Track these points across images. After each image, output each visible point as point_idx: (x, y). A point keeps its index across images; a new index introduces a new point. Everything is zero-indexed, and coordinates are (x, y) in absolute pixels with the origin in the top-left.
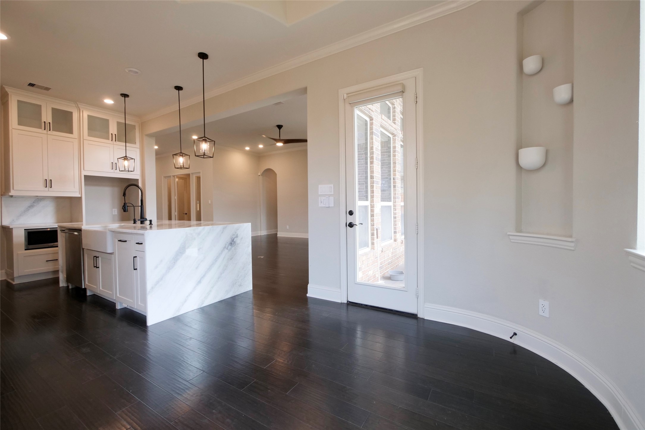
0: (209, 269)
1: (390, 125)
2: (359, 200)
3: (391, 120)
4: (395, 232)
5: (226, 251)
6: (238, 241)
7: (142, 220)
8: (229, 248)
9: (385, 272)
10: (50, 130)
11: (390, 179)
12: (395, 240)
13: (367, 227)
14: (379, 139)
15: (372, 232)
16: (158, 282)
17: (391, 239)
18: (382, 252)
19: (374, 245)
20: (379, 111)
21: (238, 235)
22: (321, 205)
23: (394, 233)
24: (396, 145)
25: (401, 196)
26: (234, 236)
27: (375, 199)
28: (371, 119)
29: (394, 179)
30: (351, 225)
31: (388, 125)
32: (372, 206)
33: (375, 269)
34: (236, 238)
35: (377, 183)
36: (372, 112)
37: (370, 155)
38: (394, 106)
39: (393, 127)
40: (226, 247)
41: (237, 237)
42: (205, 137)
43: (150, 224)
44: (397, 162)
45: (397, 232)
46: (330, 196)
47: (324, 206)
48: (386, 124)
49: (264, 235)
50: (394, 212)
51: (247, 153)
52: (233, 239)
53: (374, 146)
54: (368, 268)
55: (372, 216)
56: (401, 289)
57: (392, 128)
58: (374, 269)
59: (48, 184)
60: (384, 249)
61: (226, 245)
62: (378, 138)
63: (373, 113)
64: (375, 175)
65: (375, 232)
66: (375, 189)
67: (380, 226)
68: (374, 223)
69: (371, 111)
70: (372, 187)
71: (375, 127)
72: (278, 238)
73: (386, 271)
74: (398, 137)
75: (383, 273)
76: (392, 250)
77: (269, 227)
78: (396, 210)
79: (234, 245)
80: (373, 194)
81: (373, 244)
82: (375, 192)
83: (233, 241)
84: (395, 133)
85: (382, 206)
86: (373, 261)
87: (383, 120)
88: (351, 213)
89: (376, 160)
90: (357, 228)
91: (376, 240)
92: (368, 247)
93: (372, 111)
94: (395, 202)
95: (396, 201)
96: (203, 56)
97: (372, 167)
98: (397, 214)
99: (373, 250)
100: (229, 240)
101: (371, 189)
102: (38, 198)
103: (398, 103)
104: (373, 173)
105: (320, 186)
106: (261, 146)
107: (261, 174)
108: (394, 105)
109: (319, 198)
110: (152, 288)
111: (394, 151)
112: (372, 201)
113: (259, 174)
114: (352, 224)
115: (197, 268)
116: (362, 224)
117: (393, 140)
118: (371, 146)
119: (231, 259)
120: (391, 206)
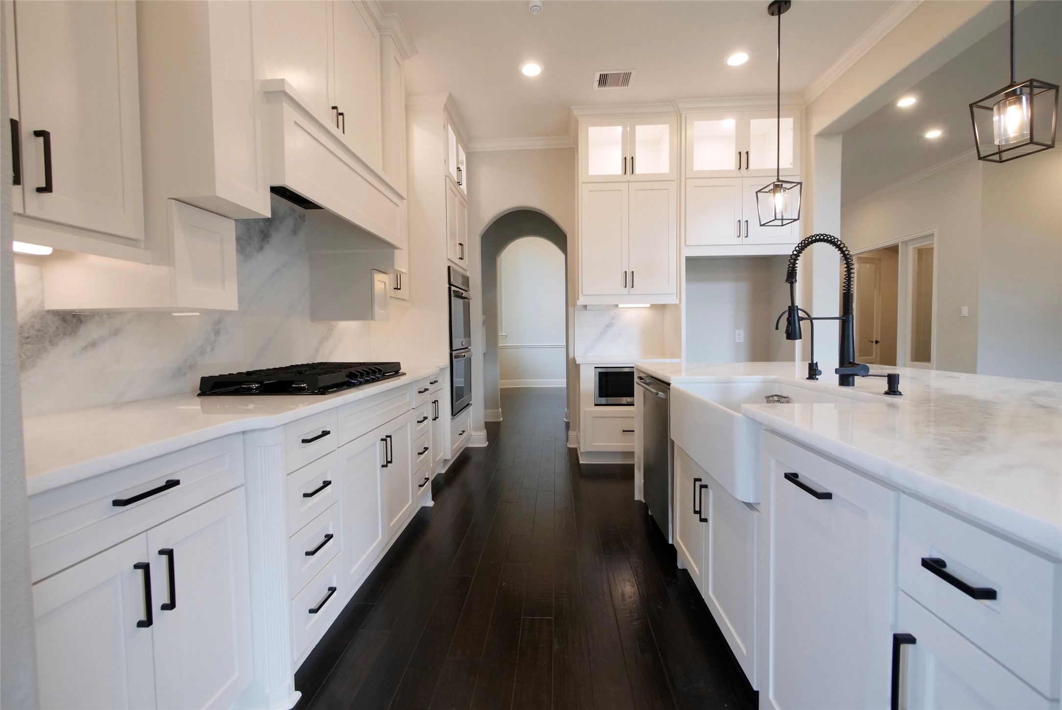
7: (847, 371)
10: (633, 173)
43: (886, 393)
59: (629, 280)
102: (618, 311)
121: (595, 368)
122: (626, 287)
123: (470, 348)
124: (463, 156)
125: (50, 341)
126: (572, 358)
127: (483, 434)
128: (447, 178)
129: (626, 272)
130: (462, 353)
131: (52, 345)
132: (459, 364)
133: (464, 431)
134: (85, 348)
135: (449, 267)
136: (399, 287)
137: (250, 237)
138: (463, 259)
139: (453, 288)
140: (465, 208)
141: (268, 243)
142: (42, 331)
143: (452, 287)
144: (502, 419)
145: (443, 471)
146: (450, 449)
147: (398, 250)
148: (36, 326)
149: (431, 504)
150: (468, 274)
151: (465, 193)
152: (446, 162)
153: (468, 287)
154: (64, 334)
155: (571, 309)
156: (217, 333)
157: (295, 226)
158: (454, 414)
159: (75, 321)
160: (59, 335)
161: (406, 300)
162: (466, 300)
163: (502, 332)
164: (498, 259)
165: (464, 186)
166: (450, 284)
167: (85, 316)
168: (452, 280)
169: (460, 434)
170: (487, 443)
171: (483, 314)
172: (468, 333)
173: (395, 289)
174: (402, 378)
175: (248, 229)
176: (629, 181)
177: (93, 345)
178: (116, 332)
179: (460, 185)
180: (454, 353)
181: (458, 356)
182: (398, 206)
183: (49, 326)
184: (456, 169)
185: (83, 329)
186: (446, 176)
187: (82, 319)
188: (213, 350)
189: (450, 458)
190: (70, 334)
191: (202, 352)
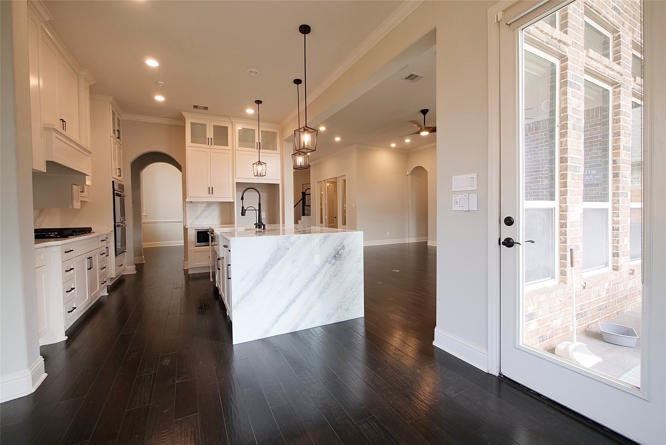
0: (306, 286)
1: (607, 67)
2: (526, 200)
3: (609, 59)
4: (616, 255)
5: (328, 265)
6: (344, 253)
8: (332, 262)
9: (591, 322)
10: (212, 145)
11: (607, 163)
12: (616, 268)
13: (552, 245)
14: (582, 93)
15: (562, 253)
16: (244, 297)
17: (607, 265)
18: (584, 287)
19: (566, 275)
20: (582, 43)
21: (345, 246)
22: (456, 208)
23: (613, 256)
24: (621, 102)
25: (631, 193)
26: (339, 248)
27: (569, 197)
28: (563, 59)
29: (614, 162)
30: (509, 243)
31: (603, 67)
32: (563, 210)
33: (568, 316)
34: (341, 250)
35: (576, 169)
36: (565, 46)
37: (561, 121)
38: (616, 35)
39: (613, 70)
40: (329, 261)
41: (343, 248)
42: (306, 127)
43: (263, 229)
44: (622, 132)
45: (620, 254)
46: (470, 192)
47: (461, 209)
48: (598, 65)
49: (413, 243)
50: (613, 220)
51: (394, 150)
52: (337, 251)
53: (569, 105)
54: (550, 315)
55: (563, 225)
56: (627, 391)
57: (612, 73)
58: (566, 317)
59: (211, 191)
60: (588, 284)
61: (328, 258)
62: (579, 92)
63: (567, 49)
64: (569, 155)
65: (569, 254)
66: (569, 179)
67: (581, 244)
68: (566, 238)
69: (562, 45)
70: (564, 176)
71: (572, 73)
72: (428, 248)
73: (593, 321)
74: (627, 88)
75: (585, 325)
76: (607, 285)
77: (418, 234)
78: (618, 216)
79: (339, 258)
80: (566, 189)
81: (563, 273)
82: (568, 184)
83: (338, 253)
84: (619, 79)
85: (584, 209)
86: (561, 303)
87: (592, 58)
88: (509, 221)
89: (574, 129)
90: (522, 249)
91: (568, 269)
92: (553, 277)
93: (565, 44)
94: (615, 203)
95: (619, 200)
96: (305, 29)
97: (564, 143)
98: (620, 223)
99: (563, 284)
100: (333, 253)
101: (561, 181)
102: (208, 204)
103: (627, 27)
104: (567, 152)
105: (454, 177)
106: (408, 141)
107: (410, 173)
108: (618, 32)
109: (453, 196)
110: (238, 302)
111: (617, 114)
112: (563, 201)
113: (408, 173)
114: (511, 241)
115: (290, 284)
116: (533, 242)
117: (614, 95)
118: (563, 106)
119: (335, 276)
120: (607, 210)
121: (195, 230)
122: (209, 194)
123: (125, 221)
127: (133, 267)
128: (112, 137)
129: (209, 187)
130: (121, 224)
132: (119, 230)
133: (122, 265)
135: (113, 182)
136: (83, 191)
138: (120, 176)
140: (121, 149)
143: (115, 191)
144: (145, 262)
145: (110, 284)
146: (115, 272)
147: (88, 176)
150: (124, 184)
151: (121, 141)
153: (124, 190)
155: (184, 202)
158: (116, 255)
161: (86, 197)
162: (123, 197)
163: (144, 214)
164: (141, 173)
165: (120, 138)
168: (115, 188)
169: (120, 266)
170: (136, 272)
171: (132, 204)
172: (123, 214)
173: (81, 192)
174: (90, 236)
176: (210, 148)
179: (118, 138)
180: (116, 224)
181: (119, 226)
182: (89, 157)
189: (115, 277)
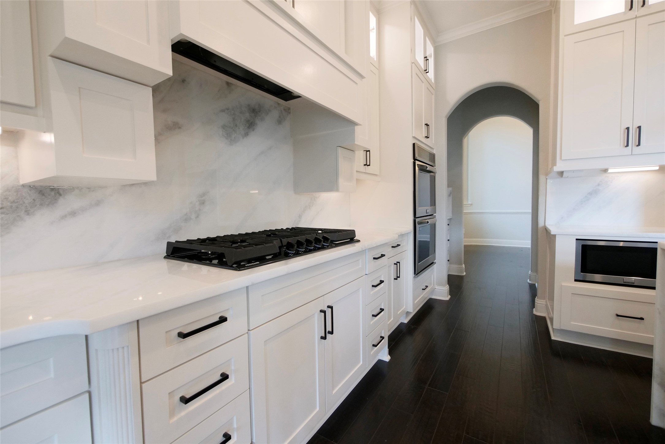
10: (644, 5)
59: (632, 137)
102: (606, 177)
121: (577, 239)
122: (627, 145)
123: (435, 214)
124: (430, 50)
125: (26, 211)
126: (543, 227)
127: (446, 288)
128: (413, 64)
129: (628, 129)
130: (426, 220)
131: (28, 214)
133: (427, 286)
134: (64, 217)
135: (414, 144)
136: (368, 164)
137: (236, 126)
138: (429, 138)
139: (417, 162)
140: (433, 95)
141: (253, 131)
142: (17, 202)
144: (465, 273)
145: (406, 321)
146: (412, 303)
147: (359, 126)
148: (10, 198)
149: (387, 358)
150: (434, 152)
151: (433, 81)
152: (413, 50)
153: (434, 162)
154: (41, 205)
155: (542, 178)
156: (202, 203)
157: (280, 117)
158: (417, 272)
159: (53, 193)
160: (36, 206)
161: (377, 175)
162: (432, 174)
163: (468, 201)
164: (465, 141)
165: (431, 75)
166: (415, 159)
167: (64, 190)
168: (416, 155)
169: (423, 289)
170: (449, 296)
171: (449, 186)
172: (433, 202)
173: (364, 165)
174: (357, 244)
175: (234, 119)
176: (636, 17)
177: (73, 214)
178: (98, 203)
179: (427, 73)
180: (417, 220)
181: (422, 222)
182: (356, 83)
183: (25, 198)
184: (423, 59)
185: (61, 201)
186: (412, 63)
187: (61, 192)
188: (197, 217)
190: (48, 205)
191: (187, 219)
